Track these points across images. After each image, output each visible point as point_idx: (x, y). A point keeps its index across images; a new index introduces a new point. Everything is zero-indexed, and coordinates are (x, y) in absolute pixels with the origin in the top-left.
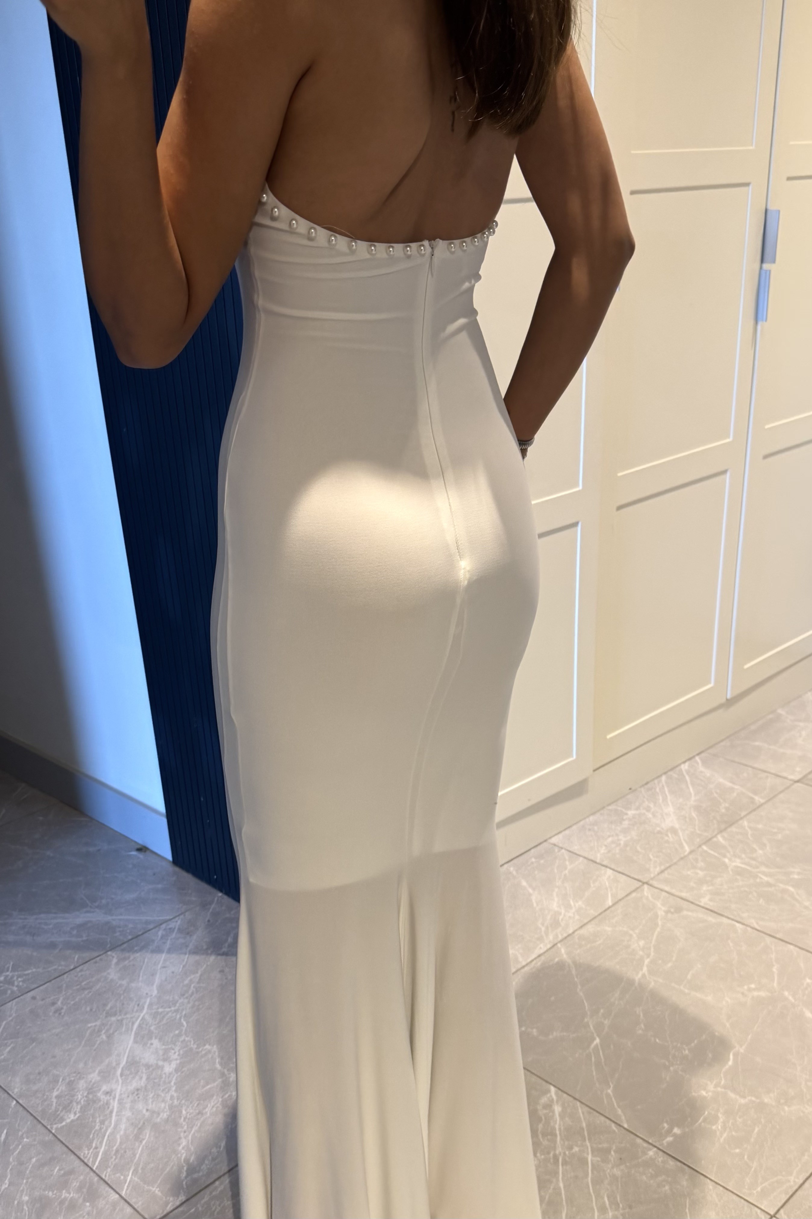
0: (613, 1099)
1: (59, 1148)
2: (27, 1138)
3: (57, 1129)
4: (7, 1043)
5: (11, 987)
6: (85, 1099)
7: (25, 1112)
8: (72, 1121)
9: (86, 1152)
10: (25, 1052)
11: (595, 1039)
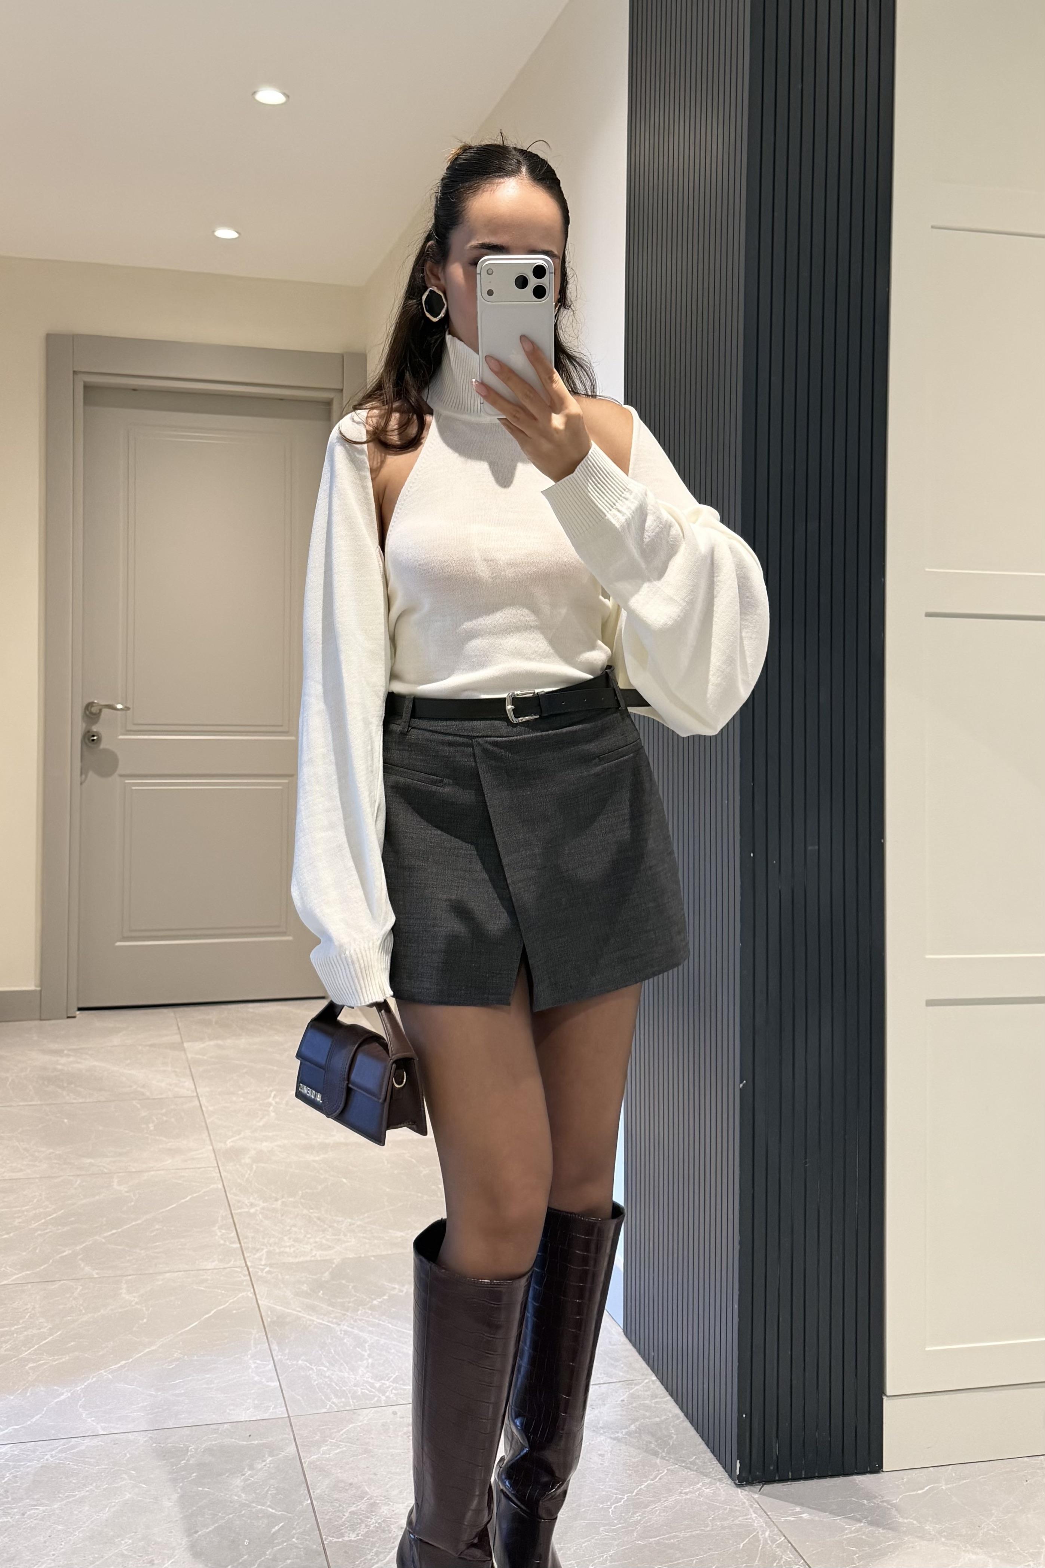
2: (297, 1539)
3: (330, 1542)
4: (341, 1445)
5: (381, 1395)
6: (377, 1525)
8: (350, 1541)
10: (351, 1459)
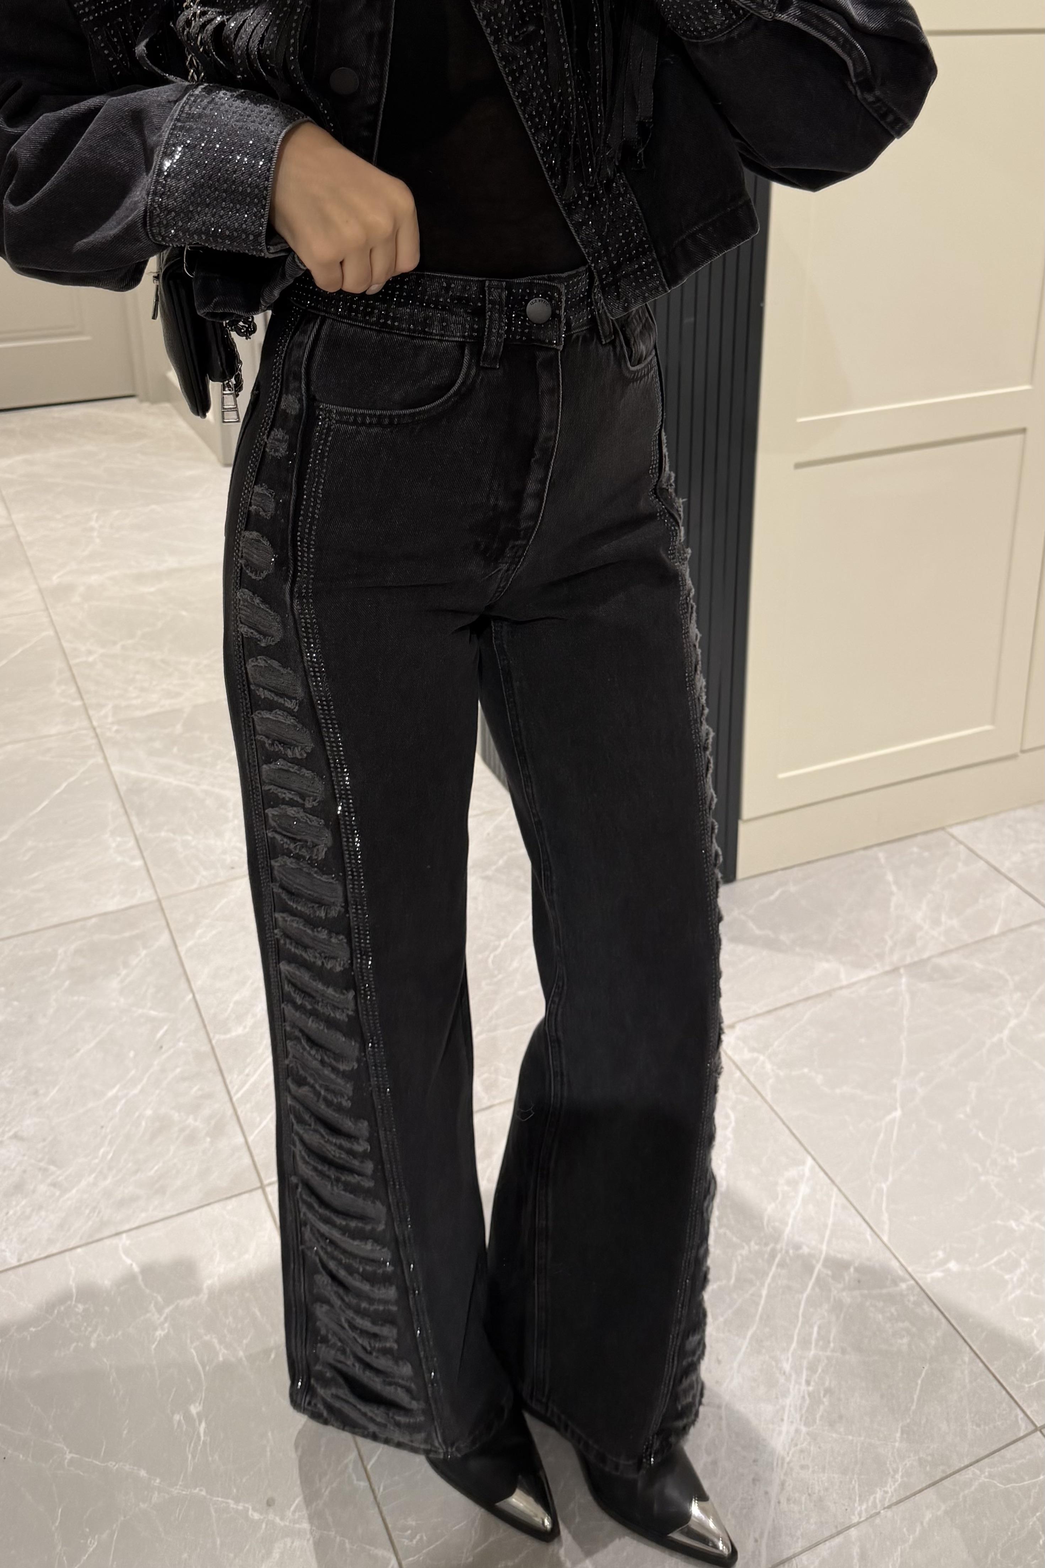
0: (885, 1198)
1: (211, 1064)
3: (219, 1040)
7: (195, 1011)
9: (235, 1076)
11: (896, 1109)
